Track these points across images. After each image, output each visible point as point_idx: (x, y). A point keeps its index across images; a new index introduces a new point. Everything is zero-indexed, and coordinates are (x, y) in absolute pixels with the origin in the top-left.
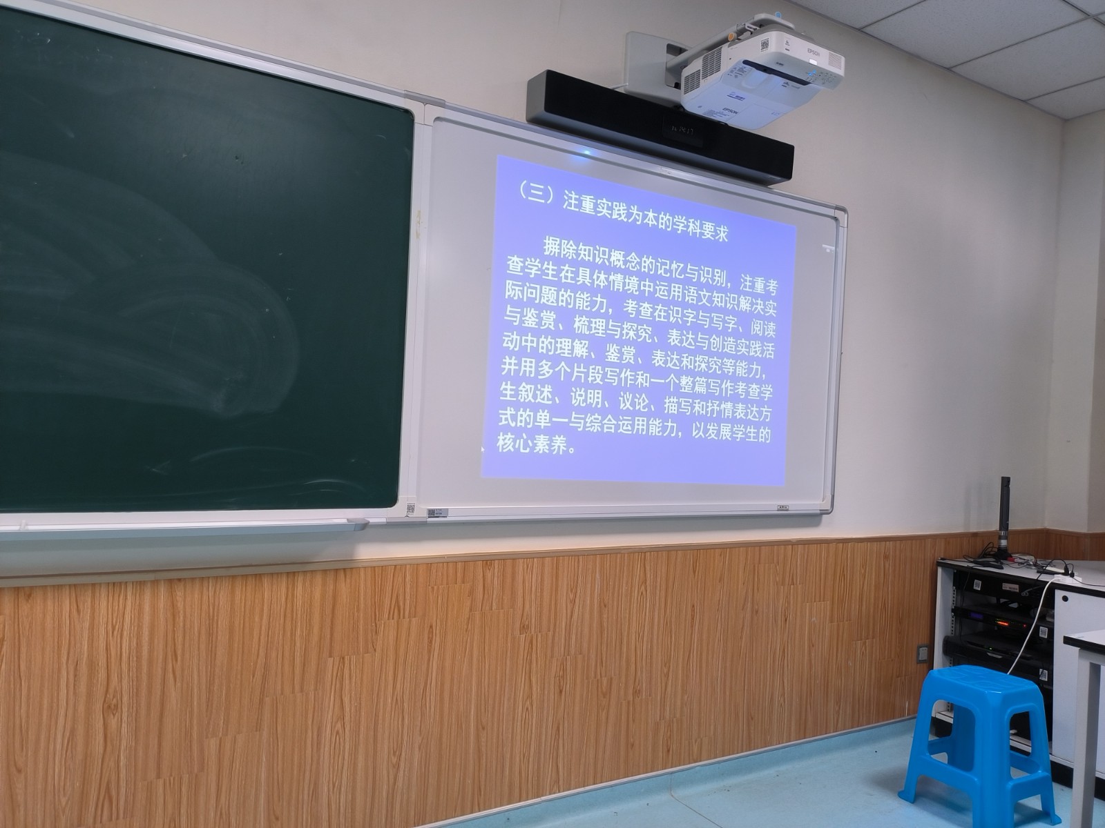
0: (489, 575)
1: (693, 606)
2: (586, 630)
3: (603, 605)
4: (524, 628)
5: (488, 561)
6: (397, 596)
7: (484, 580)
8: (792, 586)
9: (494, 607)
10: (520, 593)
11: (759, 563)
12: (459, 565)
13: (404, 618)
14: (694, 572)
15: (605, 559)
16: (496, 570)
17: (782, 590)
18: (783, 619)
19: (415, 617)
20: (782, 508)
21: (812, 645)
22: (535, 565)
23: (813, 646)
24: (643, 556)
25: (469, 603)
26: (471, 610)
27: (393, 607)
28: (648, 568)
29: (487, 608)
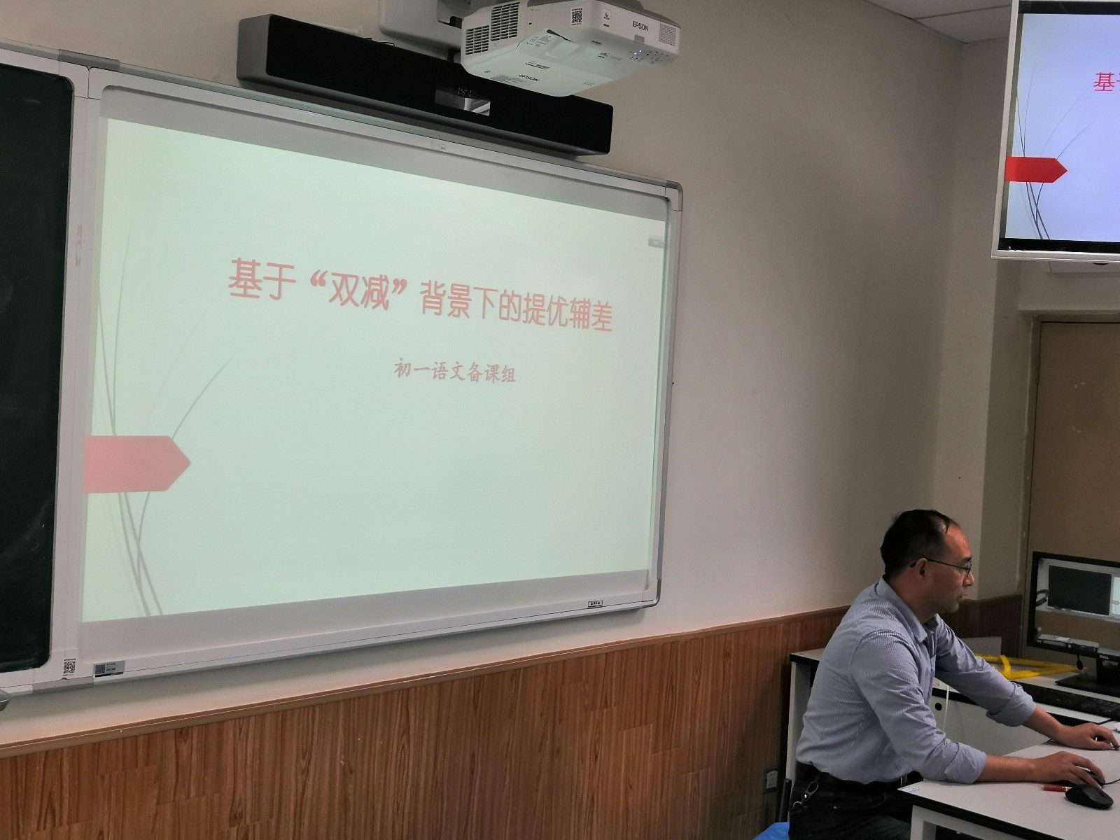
0: (184, 748)
1: (473, 756)
2: (324, 810)
3: (348, 771)
4: (235, 818)
5: (181, 729)
6: (50, 794)
7: (177, 757)
8: (605, 710)
9: (193, 794)
10: (230, 768)
11: (563, 683)
12: (141, 740)
13: (61, 825)
14: (476, 707)
15: (352, 706)
16: (195, 741)
17: (592, 718)
18: (593, 757)
19: (77, 822)
20: (595, 604)
21: (629, 786)
22: (252, 727)
23: (631, 787)
24: (405, 695)
25: (156, 792)
26: (158, 803)
27: (44, 811)
28: (412, 710)
29: (183, 796)
